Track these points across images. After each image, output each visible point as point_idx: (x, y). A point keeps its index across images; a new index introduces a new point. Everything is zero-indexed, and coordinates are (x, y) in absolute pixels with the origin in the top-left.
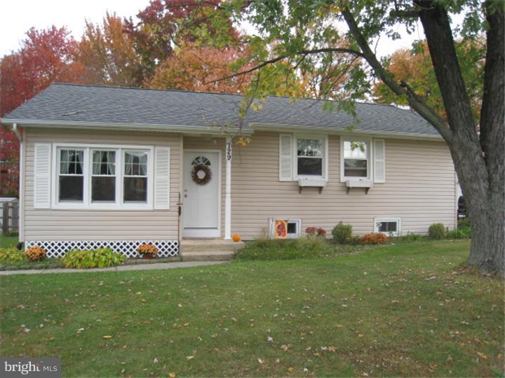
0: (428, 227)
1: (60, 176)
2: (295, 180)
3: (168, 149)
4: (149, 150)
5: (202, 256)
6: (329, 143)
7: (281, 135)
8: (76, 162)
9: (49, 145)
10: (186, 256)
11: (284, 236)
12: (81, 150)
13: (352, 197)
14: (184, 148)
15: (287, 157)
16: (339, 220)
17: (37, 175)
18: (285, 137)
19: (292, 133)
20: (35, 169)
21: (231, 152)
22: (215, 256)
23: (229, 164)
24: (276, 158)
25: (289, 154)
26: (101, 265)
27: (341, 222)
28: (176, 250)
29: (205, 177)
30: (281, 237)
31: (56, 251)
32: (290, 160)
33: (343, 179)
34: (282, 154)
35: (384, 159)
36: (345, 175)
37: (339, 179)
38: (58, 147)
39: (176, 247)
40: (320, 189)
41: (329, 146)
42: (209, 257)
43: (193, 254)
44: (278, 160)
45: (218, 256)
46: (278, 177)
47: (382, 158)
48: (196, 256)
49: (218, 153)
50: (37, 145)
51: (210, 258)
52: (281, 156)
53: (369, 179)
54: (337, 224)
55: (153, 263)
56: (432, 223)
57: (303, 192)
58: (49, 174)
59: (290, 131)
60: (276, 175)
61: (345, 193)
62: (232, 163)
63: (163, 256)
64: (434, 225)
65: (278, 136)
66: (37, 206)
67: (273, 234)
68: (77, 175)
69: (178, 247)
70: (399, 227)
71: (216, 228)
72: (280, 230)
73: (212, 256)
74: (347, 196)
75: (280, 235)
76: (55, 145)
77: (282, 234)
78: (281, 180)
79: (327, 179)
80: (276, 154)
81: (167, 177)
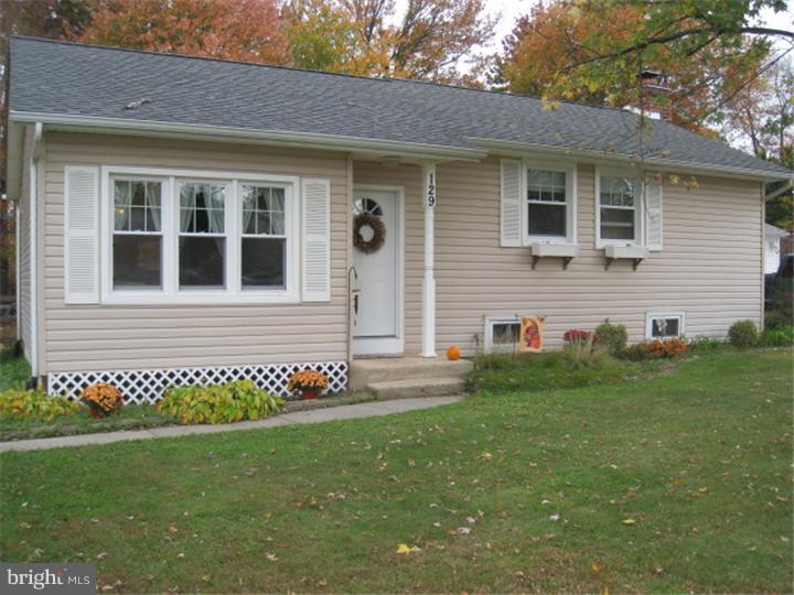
0: (728, 327)
1: (115, 236)
2: (526, 244)
3: (326, 183)
4: (291, 183)
5: (411, 389)
6: (579, 177)
7: (503, 161)
8: (146, 207)
9: (93, 170)
10: (384, 390)
11: (537, 347)
12: (156, 180)
13: (614, 274)
14: (355, 182)
15: (513, 201)
16: (604, 317)
17: (70, 233)
18: (511, 164)
19: (520, 159)
20: (66, 219)
21: (434, 191)
22: (433, 387)
23: (430, 214)
24: (496, 204)
25: (517, 197)
26: (253, 414)
27: (607, 321)
28: (342, 380)
29: (375, 237)
30: (532, 349)
31: (140, 390)
32: (517, 206)
33: (601, 243)
34: (505, 197)
35: (661, 209)
36: (602, 237)
37: (594, 243)
38: (111, 174)
39: (342, 373)
40: (565, 261)
41: (579, 184)
42: (423, 390)
43: (395, 385)
44: (499, 209)
45: (437, 388)
46: (499, 240)
47: (658, 207)
48: (401, 389)
49: (396, 193)
50: (69, 169)
51: (424, 392)
52: (503, 201)
53: (639, 243)
54: (599, 324)
55: (334, 406)
56: (735, 320)
57: (538, 267)
58: (96, 231)
59: (518, 154)
60: (495, 235)
61: (602, 268)
62: (435, 213)
63: (330, 391)
64: (739, 323)
65: (499, 163)
66: (71, 298)
67: (489, 344)
68: (148, 233)
69: (347, 374)
70: (682, 329)
71: (394, 336)
72: (529, 337)
73: (427, 387)
74: (606, 274)
75: (529, 345)
76: (106, 170)
77: (533, 343)
78: (503, 244)
79: (575, 243)
80: (496, 197)
81: (326, 239)
